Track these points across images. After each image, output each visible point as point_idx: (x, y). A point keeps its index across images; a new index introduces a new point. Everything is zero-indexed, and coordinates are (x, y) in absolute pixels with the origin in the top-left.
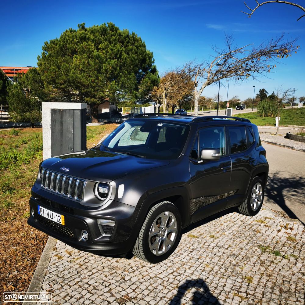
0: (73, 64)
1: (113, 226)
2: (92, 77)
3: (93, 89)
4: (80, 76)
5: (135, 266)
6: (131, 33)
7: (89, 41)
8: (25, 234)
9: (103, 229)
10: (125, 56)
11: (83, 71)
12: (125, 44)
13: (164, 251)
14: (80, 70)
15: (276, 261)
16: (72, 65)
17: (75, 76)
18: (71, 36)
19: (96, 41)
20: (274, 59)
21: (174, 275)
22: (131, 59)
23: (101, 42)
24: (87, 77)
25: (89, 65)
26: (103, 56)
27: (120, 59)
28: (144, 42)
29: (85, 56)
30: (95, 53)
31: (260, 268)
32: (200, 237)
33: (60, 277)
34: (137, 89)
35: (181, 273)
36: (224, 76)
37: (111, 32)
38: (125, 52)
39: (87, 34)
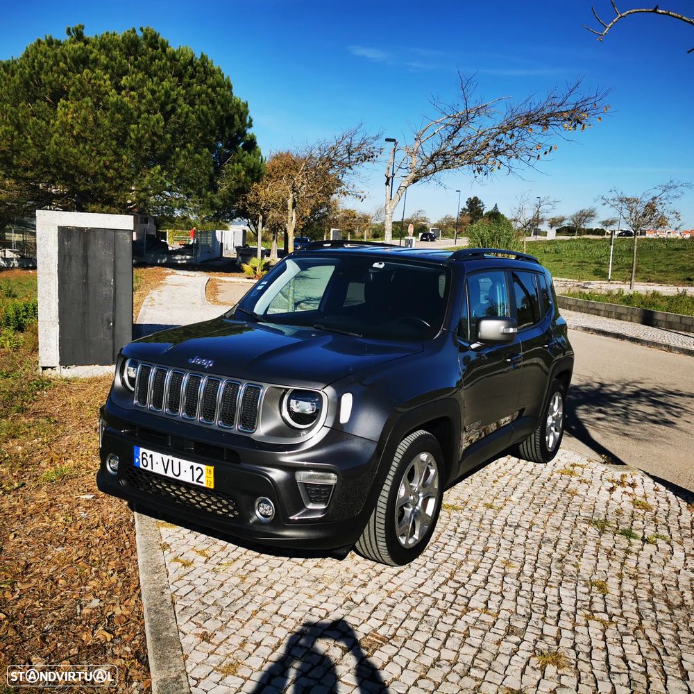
0: (58, 123)
1: (332, 485)
2: (105, 155)
3: (107, 185)
4: (76, 150)
5: (362, 573)
6: (198, 56)
7: (95, 67)
8: (70, 519)
9: (307, 492)
10: (186, 110)
11: (82, 138)
12: (186, 80)
13: (417, 538)
14: (73, 136)
15: (633, 549)
16: (53, 125)
17: (62, 150)
18: (50, 53)
19: (113, 67)
20: (558, 131)
21: (450, 587)
22: (199, 115)
23: (126, 73)
24: (93, 154)
25: (99, 126)
26: (131, 106)
27: (173, 116)
28: (228, 77)
29: (87, 102)
30: (113, 97)
31: (610, 565)
32: (466, 509)
33: (209, 606)
34: (214, 188)
35: (462, 581)
36: (446, 165)
37: (150, 49)
38: (185, 99)
39: (91, 52)
